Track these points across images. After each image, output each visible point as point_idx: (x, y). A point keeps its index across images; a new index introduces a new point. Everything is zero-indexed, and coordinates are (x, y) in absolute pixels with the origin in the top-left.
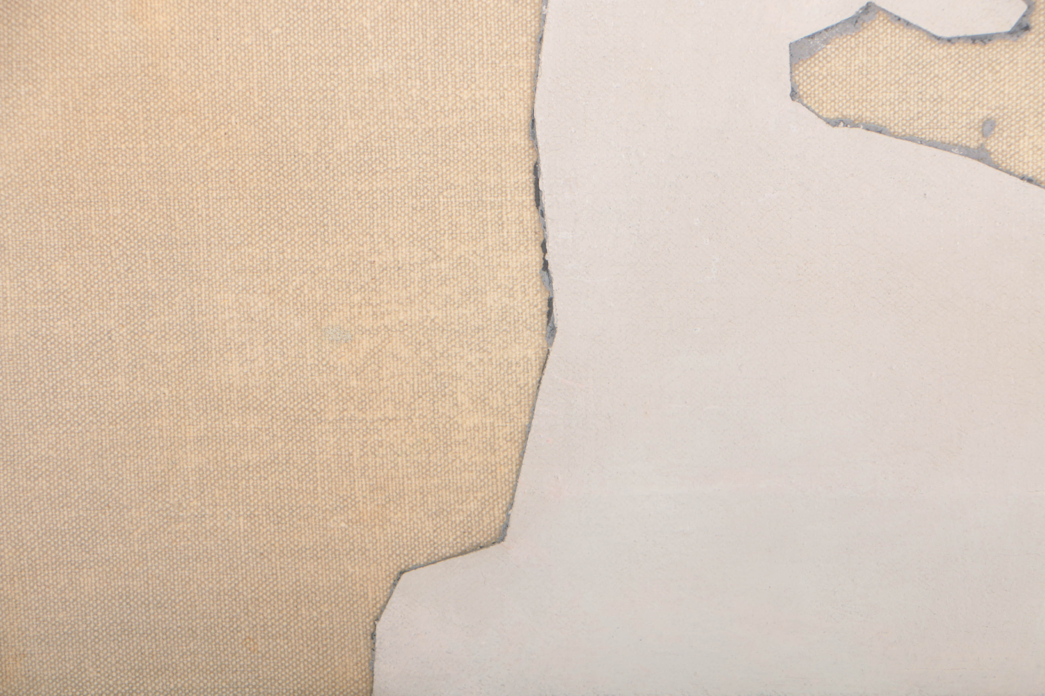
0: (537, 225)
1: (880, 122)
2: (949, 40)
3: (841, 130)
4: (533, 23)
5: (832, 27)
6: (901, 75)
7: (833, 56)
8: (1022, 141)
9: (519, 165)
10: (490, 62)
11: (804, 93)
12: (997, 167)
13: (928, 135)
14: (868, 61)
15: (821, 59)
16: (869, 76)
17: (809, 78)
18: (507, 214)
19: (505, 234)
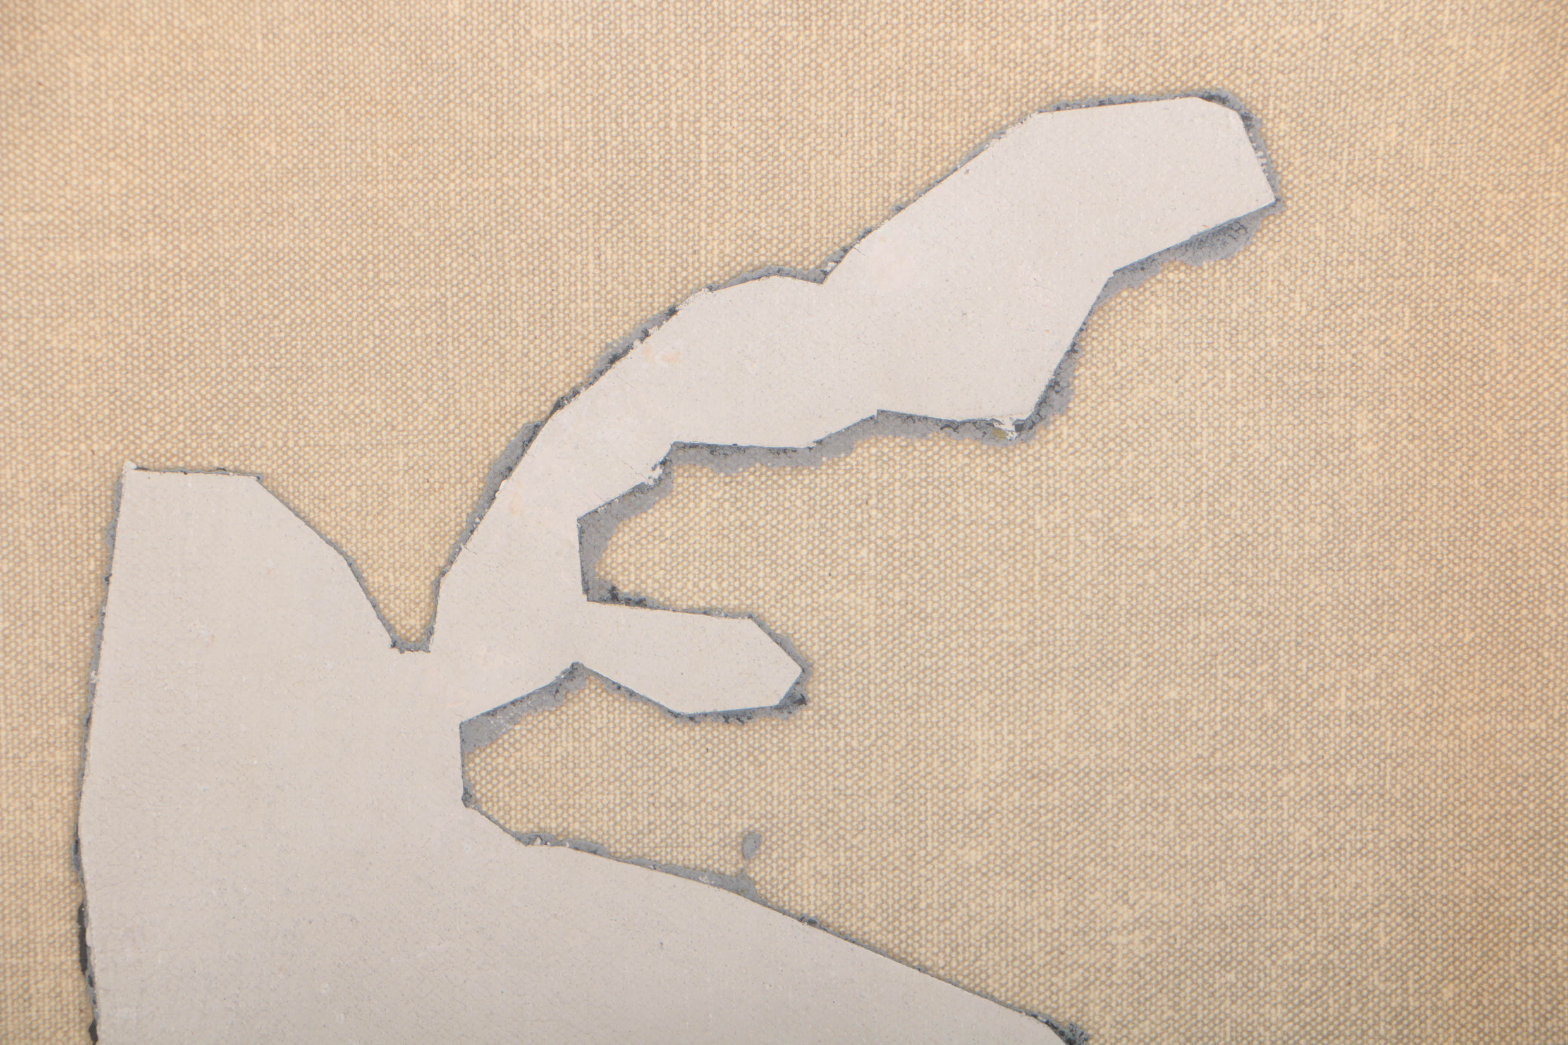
0: (83, 998)
1: (594, 837)
2: (692, 718)
3: (537, 850)
4: (76, 697)
5: (522, 700)
6: (623, 769)
7: (524, 741)
8: (799, 865)
9: (56, 909)
10: (10, 755)
11: (483, 795)
12: (764, 903)
13: (664, 856)
14: (575, 749)
15: (506, 745)
16: (577, 771)
17: (489, 773)
18: (36, 983)
19: (34, 1014)
